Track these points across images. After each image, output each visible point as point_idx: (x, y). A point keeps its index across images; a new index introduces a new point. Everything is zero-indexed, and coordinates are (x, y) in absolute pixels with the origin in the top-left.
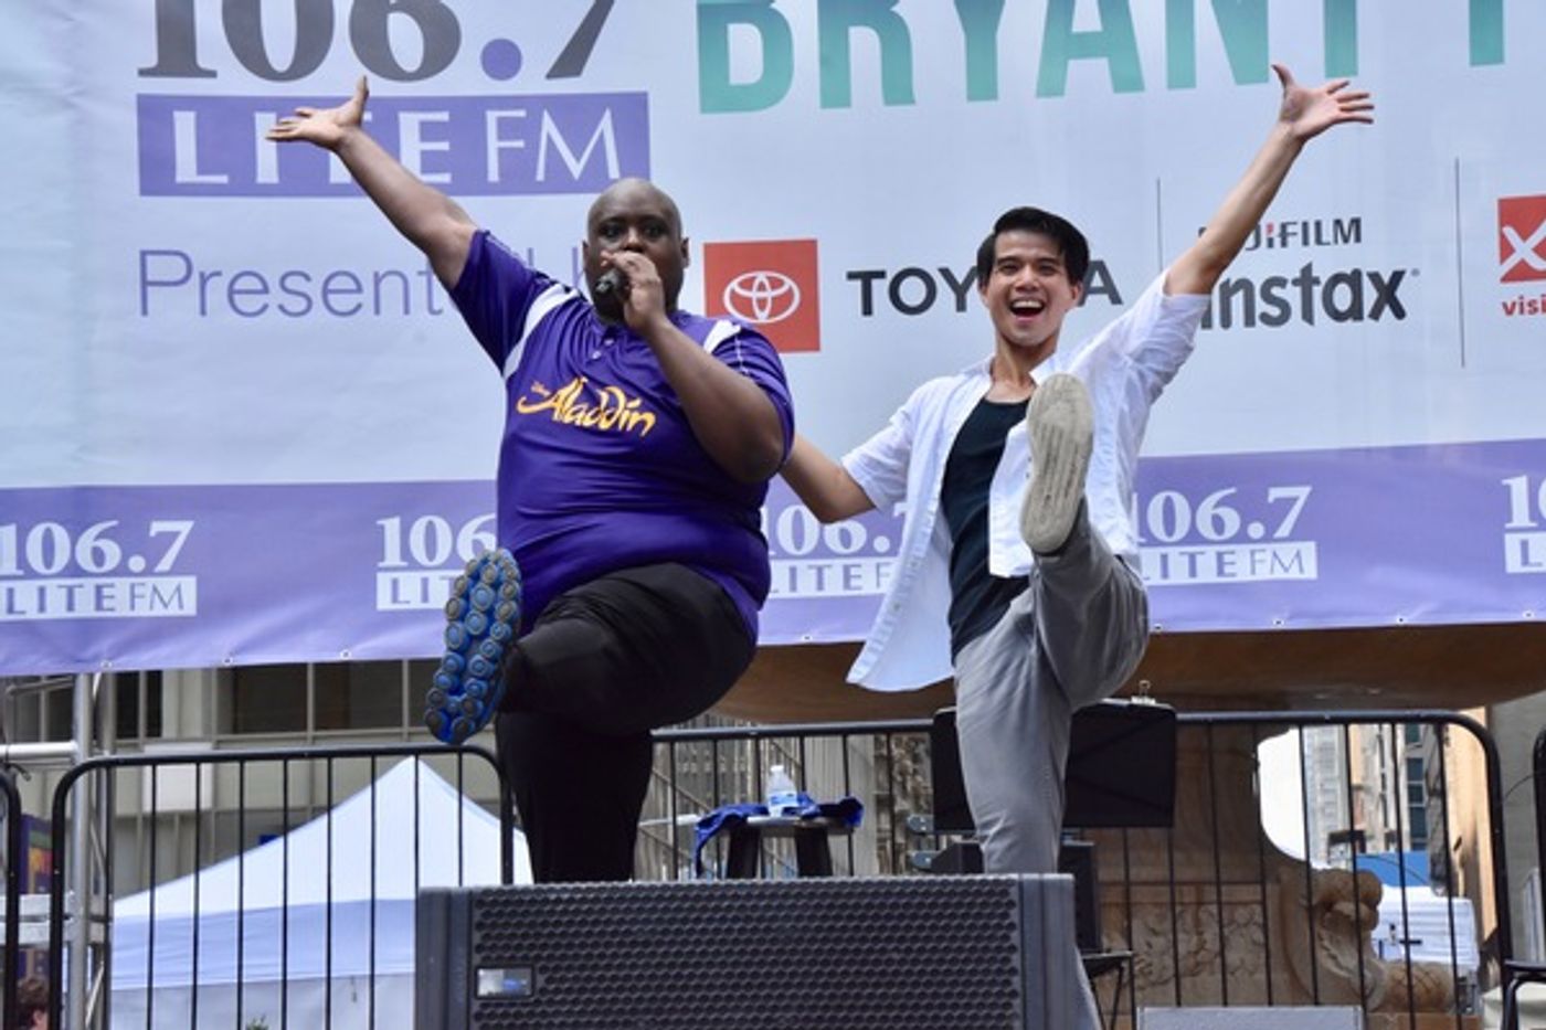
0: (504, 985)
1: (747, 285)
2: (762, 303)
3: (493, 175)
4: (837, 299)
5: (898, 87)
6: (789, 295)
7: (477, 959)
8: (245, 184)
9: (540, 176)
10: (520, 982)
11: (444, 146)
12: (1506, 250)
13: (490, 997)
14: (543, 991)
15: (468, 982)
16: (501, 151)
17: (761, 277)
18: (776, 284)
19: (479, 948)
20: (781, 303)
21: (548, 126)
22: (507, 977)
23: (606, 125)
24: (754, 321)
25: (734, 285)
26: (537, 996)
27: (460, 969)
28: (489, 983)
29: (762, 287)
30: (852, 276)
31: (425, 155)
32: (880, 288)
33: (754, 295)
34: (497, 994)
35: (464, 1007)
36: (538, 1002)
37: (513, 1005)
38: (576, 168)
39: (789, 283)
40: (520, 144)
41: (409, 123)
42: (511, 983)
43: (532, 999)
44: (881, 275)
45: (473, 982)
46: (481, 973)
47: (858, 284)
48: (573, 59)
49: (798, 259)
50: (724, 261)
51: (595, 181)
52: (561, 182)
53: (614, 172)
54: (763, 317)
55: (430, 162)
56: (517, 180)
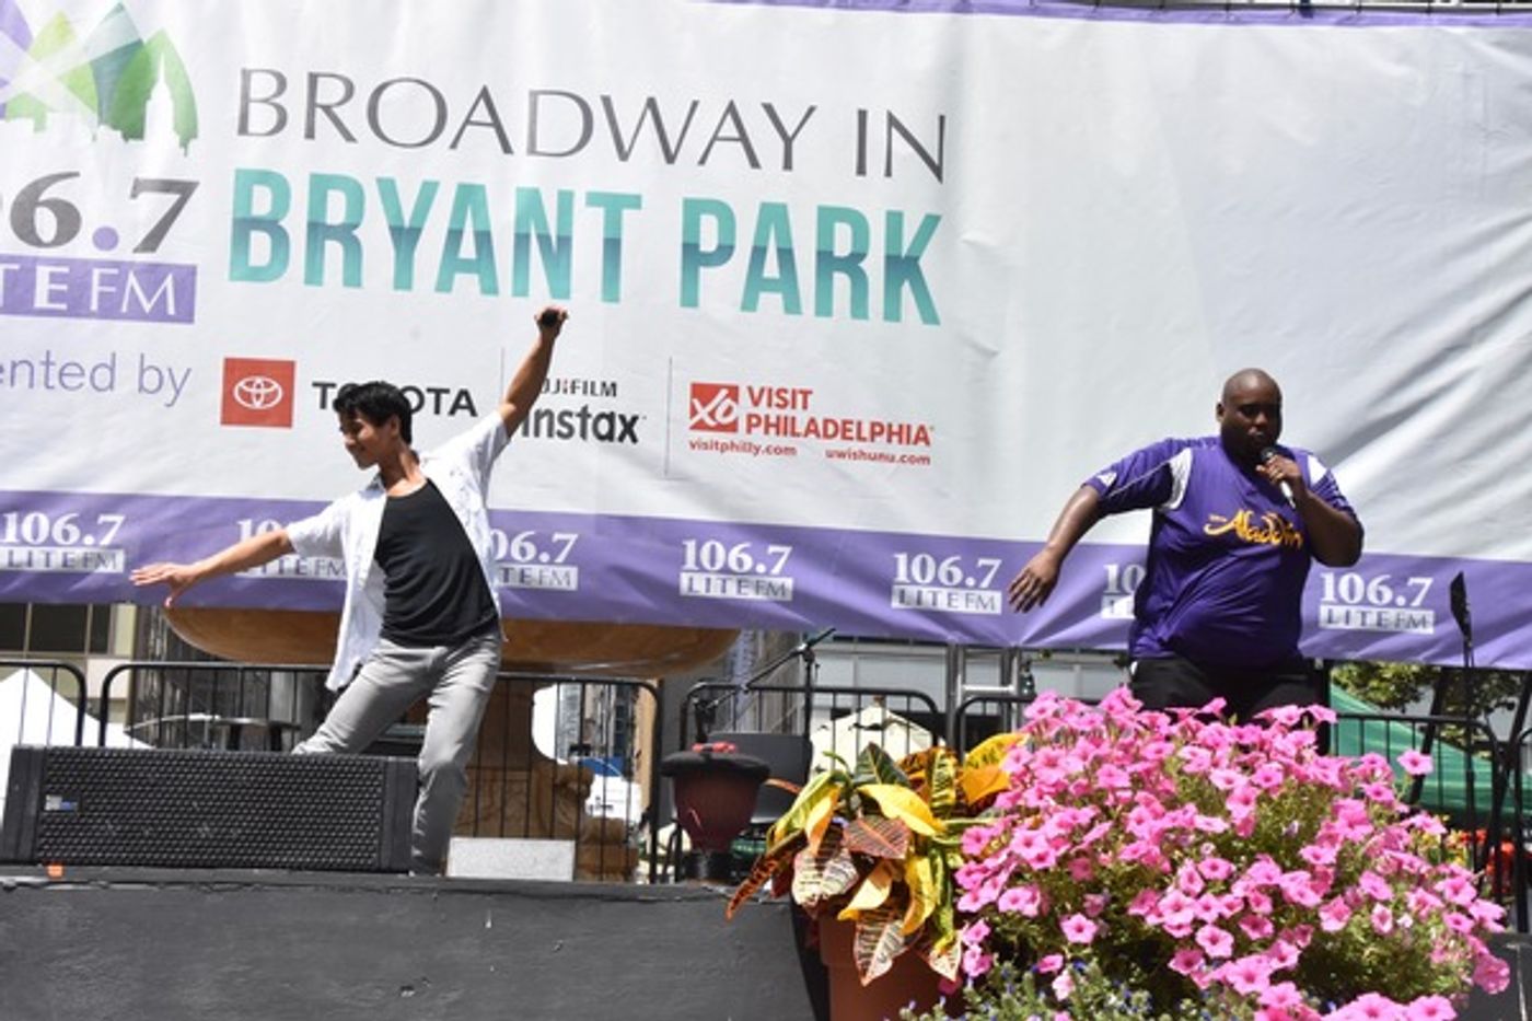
0: (61, 805)
1: (249, 384)
2: (258, 396)
3: (94, 306)
4: (305, 398)
5: (353, 277)
6: (275, 393)
7: (46, 788)
9: (124, 309)
10: (72, 804)
11: (64, 287)
12: (694, 412)
13: (51, 812)
15: (39, 802)
16: (101, 294)
17: (259, 380)
18: (268, 385)
19: (47, 783)
20: (270, 398)
21: (132, 280)
22: (63, 800)
23: (169, 282)
25: (241, 384)
26: (80, 813)
27: (35, 792)
28: (52, 803)
29: (259, 386)
30: (316, 385)
31: (51, 291)
32: (333, 395)
33: (253, 390)
34: (57, 810)
37: (66, 817)
38: (147, 307)
39: (276, 386)
40: (113, 289)
41: (43, 273)
42: (66, 804)
43: (77, 815)
44: (333, 385)
45: (42, 802)
46: (48, 797)
47: (318, 390)
48: (153, 240)
49: (284, 372)
50: (236, 369)
51: (159, 315)
52: (137, 314)
53: (171, 310)
54: (257, 404)
55: (54, 296)
56: (109, 310)
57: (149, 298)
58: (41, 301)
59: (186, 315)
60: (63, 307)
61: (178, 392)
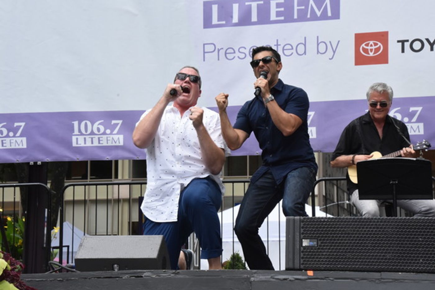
0: (309, 243)
1: (367, 45)
2: (371, 50)
3: (296, 17)
4: (394, 48)
6: (380, 47)
7: (302, 236)
8: (229, 23)
9: (309, 16)
10: (314, 243)
11: (282, 9)
13: (306, 247)
14: (320, 246)
15: (300, 243)
16: (298, 10)
17: (371, 42)
18: (376, 44)
19: (303, 234)
20: (377, 50)
21: (311, 2)
22: (310, 241)
23: (328, 0)
24: (369, 55)
25: (363, 45)
26: (318, 247)
27: (297, 239)
28: (305, 243)
29: (371, 46)
30: (398, 41)
31: (277, 12)
32: (407, 45)
33: (369, 48)
34: (307, 246)
35: (299, 249)
36: (319, 249)
37: (312, 249)
38: (319, 13)
39: (379, 44)
40: (303, 7)
41: (273, 4)
42: (312, 243)
43: (317, 248)
44: (407, 41)
45: (301, 243)
46: (303, 240)
47: (400, 44)
49: (382, 37)
50: (360, 38)
51: (324, 17)
52: (314, 18)
53: (329, 14)
54: (371, 54)
55: (278, 14)
56: (302, 17)
57: (319, 10)
58: (273, 17)
59: (336, 15)
60: (282, 18)
61: (334, 52)
